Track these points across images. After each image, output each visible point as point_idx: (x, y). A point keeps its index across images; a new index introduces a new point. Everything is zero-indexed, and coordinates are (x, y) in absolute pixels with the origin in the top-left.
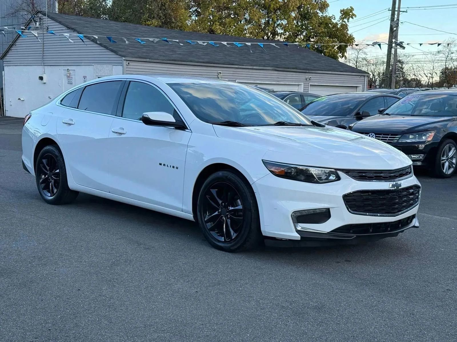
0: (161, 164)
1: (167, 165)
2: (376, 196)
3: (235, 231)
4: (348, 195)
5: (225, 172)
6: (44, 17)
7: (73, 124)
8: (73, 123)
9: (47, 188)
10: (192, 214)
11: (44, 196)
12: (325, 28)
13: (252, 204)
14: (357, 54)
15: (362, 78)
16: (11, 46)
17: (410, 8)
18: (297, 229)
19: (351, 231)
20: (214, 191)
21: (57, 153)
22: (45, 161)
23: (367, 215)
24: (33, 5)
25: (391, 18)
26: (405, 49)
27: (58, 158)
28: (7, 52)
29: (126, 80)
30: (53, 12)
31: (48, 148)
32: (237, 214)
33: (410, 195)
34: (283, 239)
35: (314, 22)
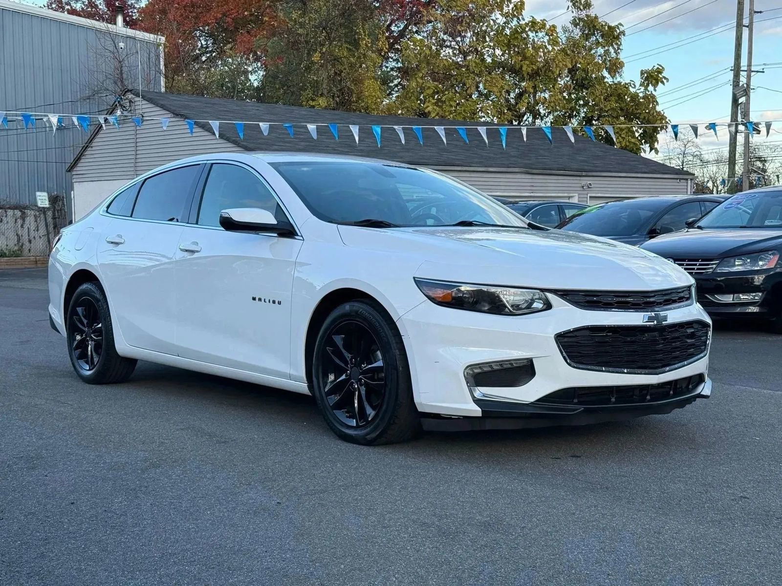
0: (255, 298)
1: (265, 299)
2: (619, 338)
3: (373, 408)
4: (566, 335)
5: (356, 304)
6: (137, 99)
7: (121, 243)
8: (123, 241)
9: (83, 356)
10: (307, 382)
11: (80, 369)
12: (616, 102)
13: (398, 357)
14: (683, 149)
15: (683, 183)
16: (85, 148)
17: (768, 65)
18: (476, 398)
19: (576, 401)
20: (339, 340)
21: (98, 295)
22: (81, 310)
23: (602, 371)
24: (122, 82)
25: (734, 82)
26: (761, 132)
27: (100, 303)
28: (78, 159)
29: (205, 162)
30: (155, 91)
31: (84, 286)
32: (376, 378)
33: (688, 338)
34: (453, 417)
35: (598, 93)
